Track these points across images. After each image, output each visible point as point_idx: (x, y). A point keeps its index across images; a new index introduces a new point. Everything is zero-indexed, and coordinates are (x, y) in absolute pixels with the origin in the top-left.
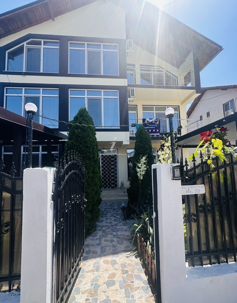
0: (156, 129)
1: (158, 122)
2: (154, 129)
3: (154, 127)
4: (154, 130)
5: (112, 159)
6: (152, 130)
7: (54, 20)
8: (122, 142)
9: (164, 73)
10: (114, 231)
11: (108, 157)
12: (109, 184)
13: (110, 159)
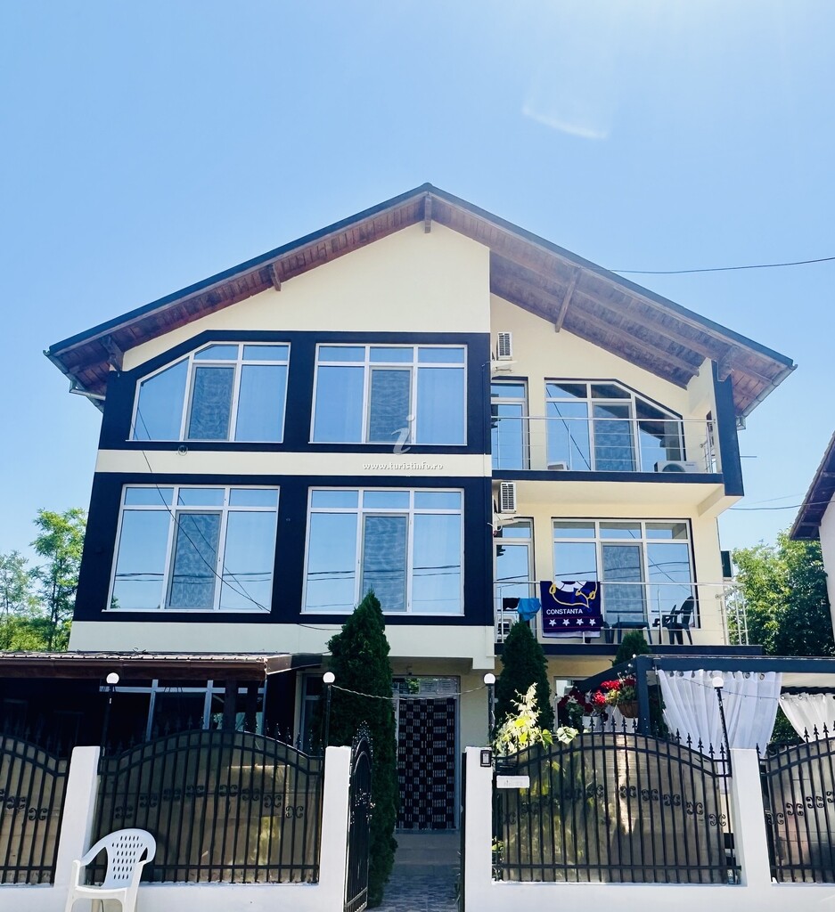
0: (586, 615)
1: (594, 593)
2: (579, 616)
3: (581, 611)
4: (580, 622)
5: (440, 716)
6: (573, 618)
7: (278, 289)
8: (470, 661)
9: (633, 400)
11: (423, 709)
12: (423, 811)
13: (430, 716)
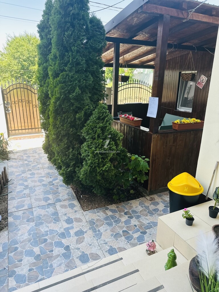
10: (26, 164)
